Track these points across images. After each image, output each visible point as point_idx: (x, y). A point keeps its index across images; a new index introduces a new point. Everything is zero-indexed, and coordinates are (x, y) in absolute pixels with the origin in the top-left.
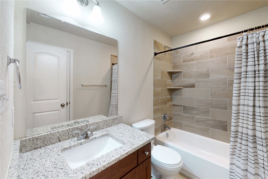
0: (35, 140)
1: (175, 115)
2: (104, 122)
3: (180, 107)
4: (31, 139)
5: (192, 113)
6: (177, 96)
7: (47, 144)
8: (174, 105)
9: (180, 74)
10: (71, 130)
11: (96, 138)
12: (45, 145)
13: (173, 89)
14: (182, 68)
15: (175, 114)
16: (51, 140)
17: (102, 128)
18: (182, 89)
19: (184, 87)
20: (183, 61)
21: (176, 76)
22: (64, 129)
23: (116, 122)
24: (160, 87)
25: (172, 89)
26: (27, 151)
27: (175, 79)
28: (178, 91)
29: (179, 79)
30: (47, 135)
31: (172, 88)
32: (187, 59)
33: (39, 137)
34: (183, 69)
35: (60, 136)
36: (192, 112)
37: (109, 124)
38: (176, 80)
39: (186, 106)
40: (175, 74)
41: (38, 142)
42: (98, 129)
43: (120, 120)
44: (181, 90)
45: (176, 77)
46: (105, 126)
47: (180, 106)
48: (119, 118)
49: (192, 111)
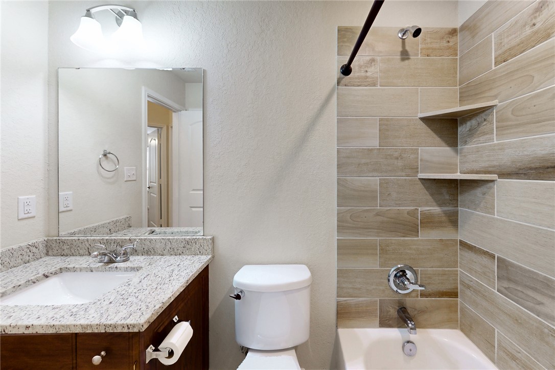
0: (61, 244)
1: (469, 287)
2: (164, 243)
3: (485, 260)
4: (58, 241)
5: (538, 307)
6: (475, 209)
7: (74, 254)
8: (463, 244)
9: (485, 120)
10: (105, 241)
11: (118, 269)
12: (71, 254)
13: (461, 180)
14: (493, 93)
15: (467, 282)
16: (78, 249)
17: (161, 253)
18: (491, 184)
19: (502, 175)
20: (499, 59)
21: (470, 130)
22: (96, 238)
23: (193, 250)
24: (376, 174)
25: (456, 180)
26: (54, 256)
27: (465, 143)
28: (479, 191)
29: (481, 139)
30: (74, 241)
31: (458, 176)
32: (513, 43)
33: (65, 240)
34: (495, 97)
35: (89, 247)
36: (540, 303)
37: (176, 250)
38: (470, 146)
39: (513, 265)
40: (469, 124)
41: (65, 247)
42: (153, 253)
43: (204, 246)
44: (491, 188)
45: (472, 133)
46: (166, 250)
47: (485, 253)
48: (202, 241)
49: (539, 298)
